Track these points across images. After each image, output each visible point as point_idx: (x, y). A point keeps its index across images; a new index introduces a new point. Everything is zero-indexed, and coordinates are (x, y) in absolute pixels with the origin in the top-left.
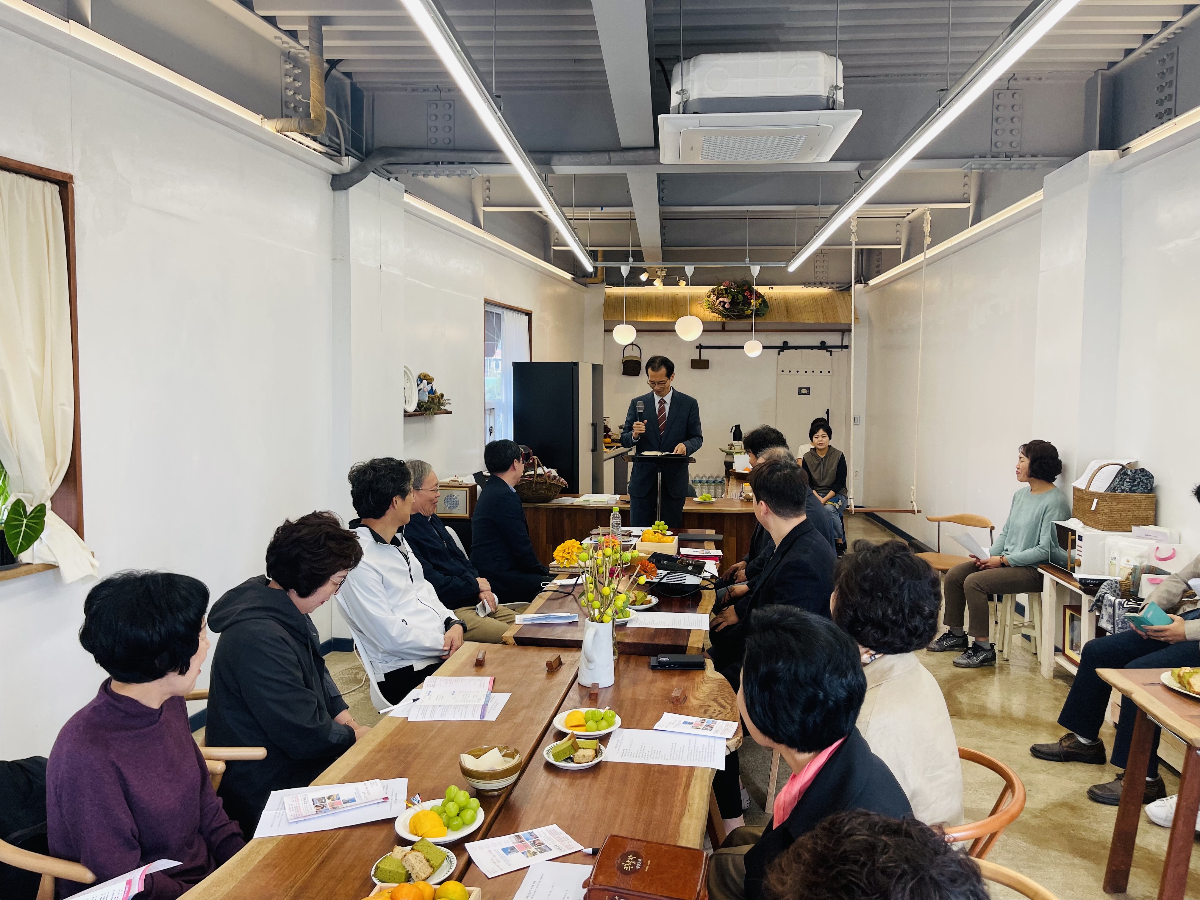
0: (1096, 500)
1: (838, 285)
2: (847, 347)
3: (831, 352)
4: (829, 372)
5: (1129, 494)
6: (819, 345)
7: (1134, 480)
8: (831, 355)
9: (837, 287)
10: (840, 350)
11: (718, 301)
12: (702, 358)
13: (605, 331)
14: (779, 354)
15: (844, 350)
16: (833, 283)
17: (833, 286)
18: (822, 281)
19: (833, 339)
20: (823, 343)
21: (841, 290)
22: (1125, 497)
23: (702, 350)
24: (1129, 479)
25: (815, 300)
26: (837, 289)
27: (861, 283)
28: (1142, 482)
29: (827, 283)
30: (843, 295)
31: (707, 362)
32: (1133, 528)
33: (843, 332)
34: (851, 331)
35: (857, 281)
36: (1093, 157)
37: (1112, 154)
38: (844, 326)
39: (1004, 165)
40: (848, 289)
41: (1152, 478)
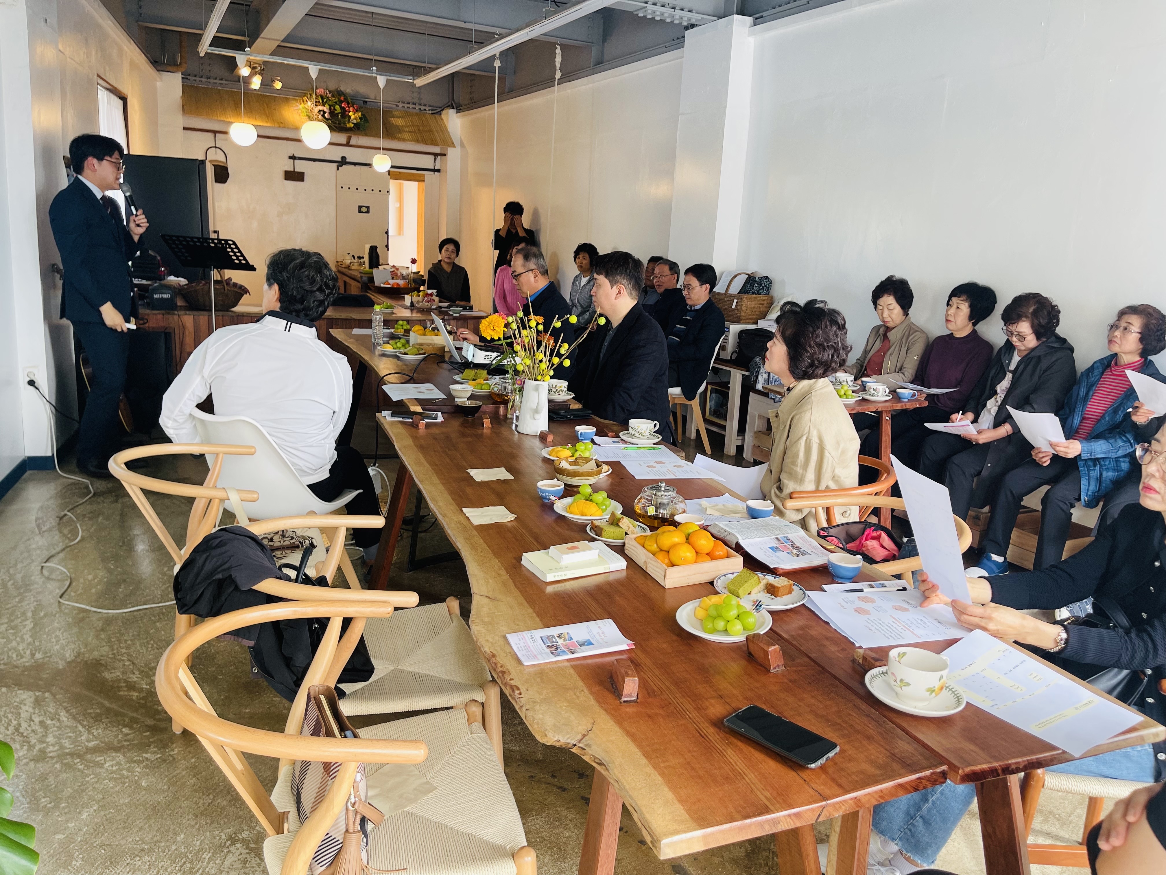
0: (735, 301)
1: (430, 108)
2: (439, 171)
5: (758, 295)
7: (761, 285)
9: (429, 110)
10: (432, 173)
11: (316, 110)
12: (296, 170)
13: (184, 129)
15: (436, 173)
16: (425, 105)
17: (426, 108)
18: (414, 101)
19: (426, 162)
21: (432, 114)
22: (755, 298)
23: (295, 161)
24: (757, 284)
25: (410, 120)
26: (430, 112)
27: (453, 108)
28: (766, 286)
29: (420, 105)
30: (435, 118)
31: (302, 174)
32: (759, 321)
33: (436, 155)
34: (445, 155)
35: (449, 106)
36: (736, 20)
37: (749, 20)
38: (437, 150)
39: (670, 14)
40: (440, 113)
41: (771, 283)
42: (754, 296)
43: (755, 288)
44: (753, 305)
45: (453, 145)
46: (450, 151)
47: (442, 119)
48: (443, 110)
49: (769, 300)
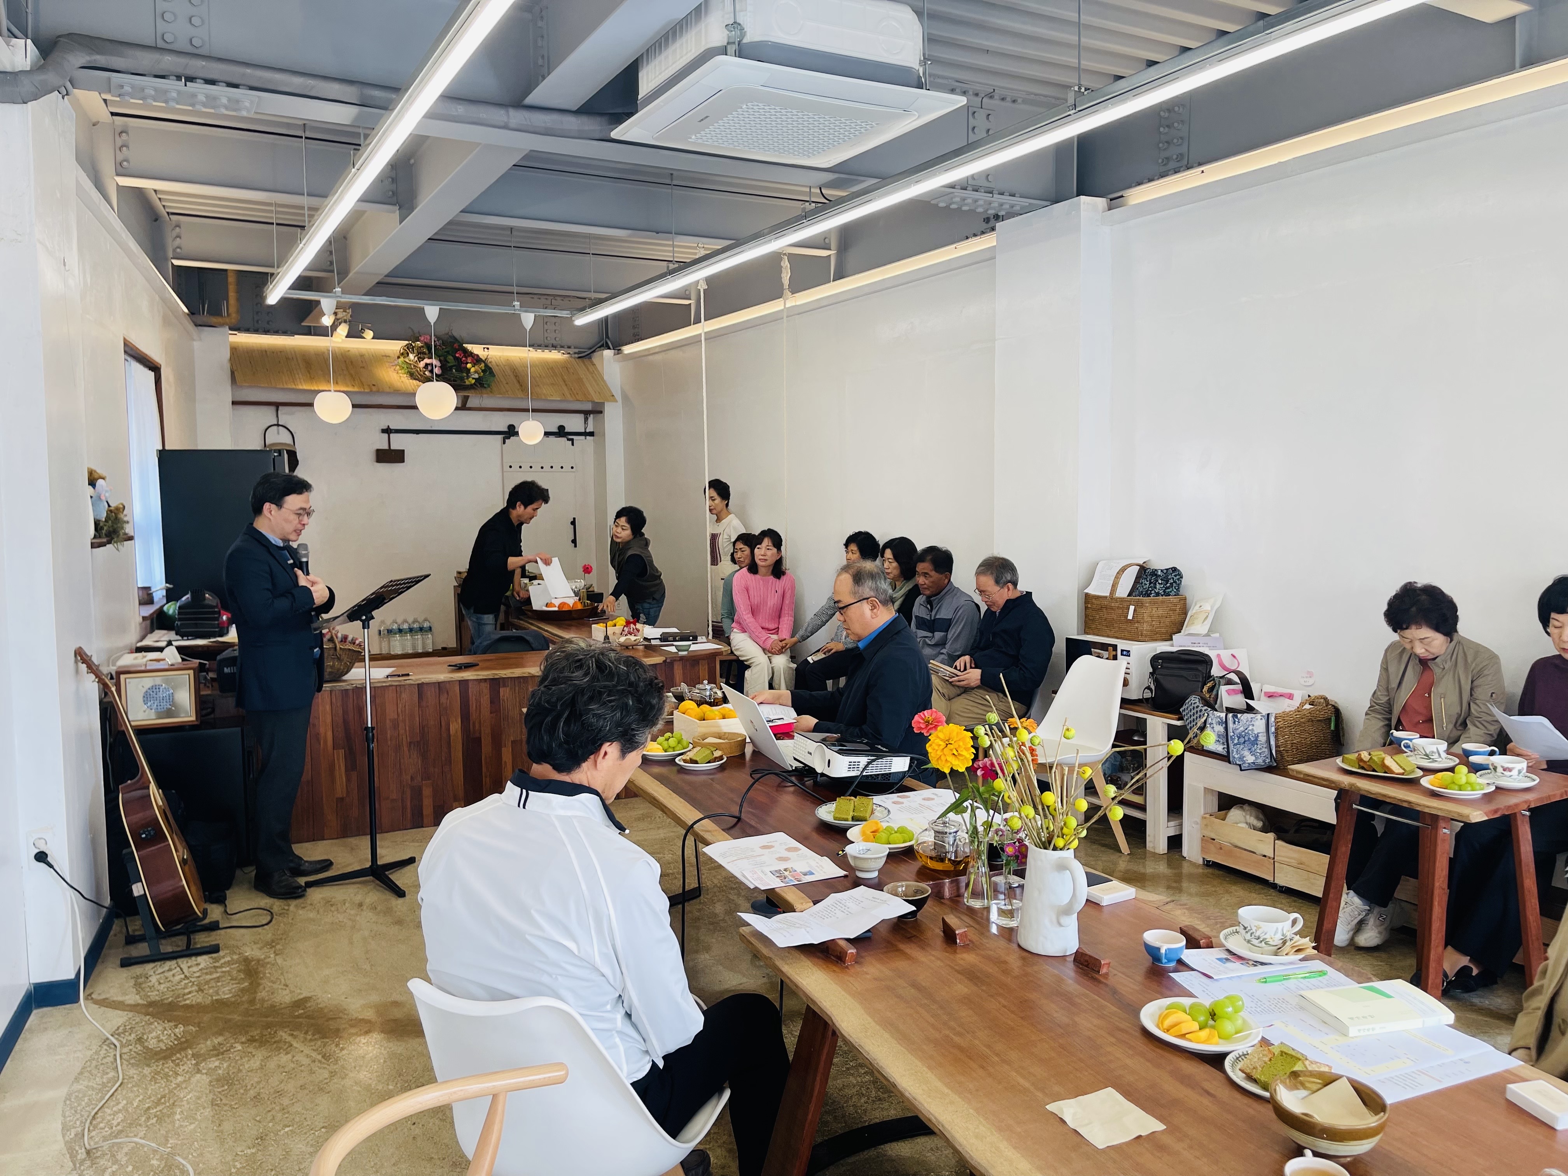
0: (1132, 608)
1: (577, 350)
2: (591, 434)
3: (572, 440)
4: (572, 468)
5: (1164, 597)
6: (557, 430)
7: (1167, 582)
8: (573, 444)
9: (575, 353)
10: (583, 437)
11: (422, 364)
12: (392, 448)
13: (234, 403)
14: (504, 443)
15: (588, 437)
16: (569, 347)
17: (570, 351)
18: (555, 343)
19: (574, 423)
20: (561, 428)
21: (579, 357)
22: (1163, 602)
23: (391, 435)
24: (1162, 580)
25: (551, 368)
26: (577, 356)
27: (609, 348)
28: (1175, 582)
29: (562, 347)
30: (585, 363)
31: (402, 452)
32: (1174, 637)
33: (586, 413)
34: (601, 412)
35: (602, 346)
36: (1084, 203)
37: (1101, 202)
38: (588, 407)
39: (985, 201)
40: (590, 356)
41: (1182, 577)
42: (1161, 597)
43: (1158, 586)
44: (1160, 612)
45: (611, 398)
46: (608, 407)
47: (594, 364)
48: (594, 351)
49: (1182, 602)
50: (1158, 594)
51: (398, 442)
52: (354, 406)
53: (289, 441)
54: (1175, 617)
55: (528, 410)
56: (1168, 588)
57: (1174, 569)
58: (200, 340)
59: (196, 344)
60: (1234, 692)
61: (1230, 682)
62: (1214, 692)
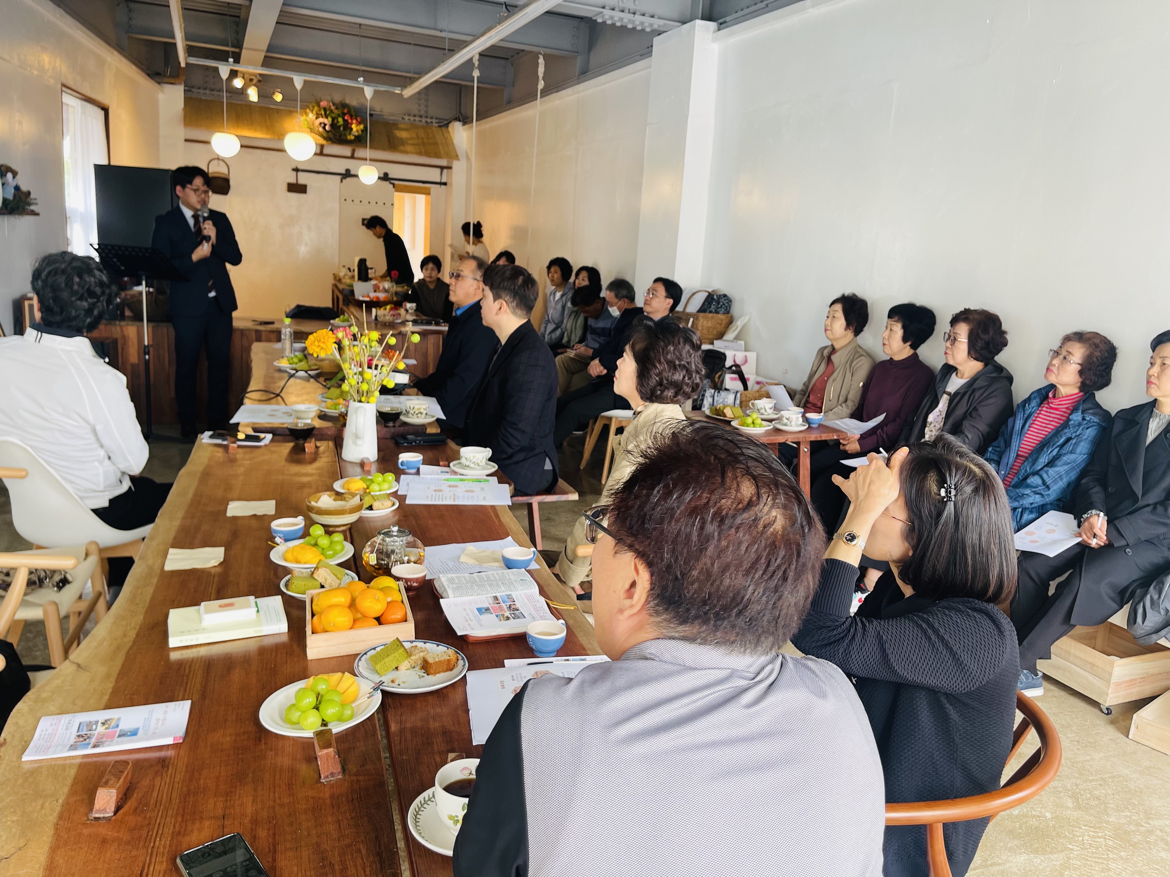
0: (691, 320)
1: (437, 121)
2: (445, 184)
6: (384, 176)
7: (719, 304)
9: (436, 123)
10: (438, 186)
11: (318, 122)
12: (299, 182)
13: (186, 140)
15: (442, 186)
16: (431, 118)
17: (432, 121)
18: (423, 114)
19: (432, 175)
21: (439, 126)
22: (712, 317)
23: (299, 173)
24: (715, 302)
26: (437, 125)
27: (460, 121)
28: (724, 304)
29: (427, 117)
30: (442, 130)
31: (306, 186)
32: (715, 341)
33: (442, 168)
34: (451, 168)
35: (456, 119)
36: (699, 25)
37: (712, 25)
38: (443, 162)
40: (447, 125)
41: (731, 301)
42: (713, 315)
43: (712, 306)
44: (710, 324)
45: (457, 157)
46: (455, 164)
47: (449, 132)
48: (450, 122)
49: (729, 318)
50: (711, 312)
51: (303, 179)
52: (242, 146)
53: (226, 172)
54: (720, 328)
55: (366, 159)
56: (718, 308)
57: (725, 296)
58: (163, 92)
59: (161, 97)
60: (735, 379)
61: (734, 372)
62: (721, 378)
